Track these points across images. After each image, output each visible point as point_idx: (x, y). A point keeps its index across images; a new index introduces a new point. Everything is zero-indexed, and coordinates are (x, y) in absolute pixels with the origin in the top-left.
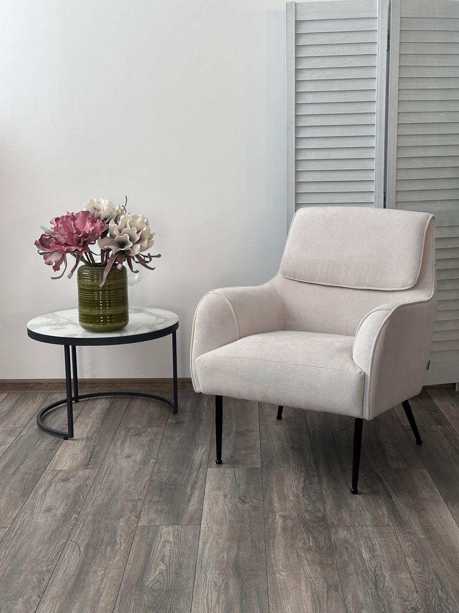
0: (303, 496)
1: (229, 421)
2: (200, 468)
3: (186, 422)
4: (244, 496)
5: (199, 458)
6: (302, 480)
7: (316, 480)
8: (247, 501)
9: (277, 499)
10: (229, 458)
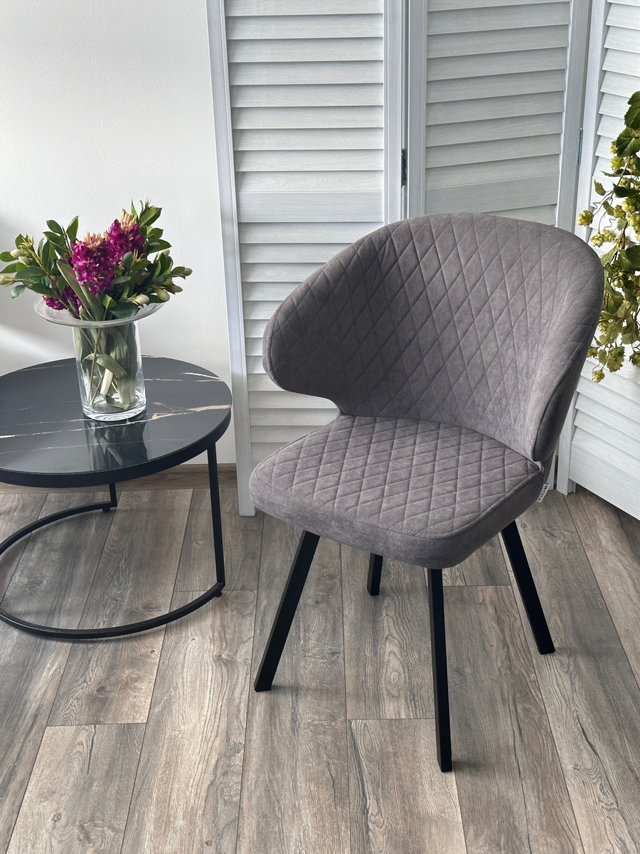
0: (203, 815)
1: (122, 579)
2: (32, 725)
3: (45, 582)
4: (92, 819)
5: (39, 696)
6: (213, 762)
7: (238, 760)
8: (93, 837)
9: (152, 827)
10: (95, 692)
